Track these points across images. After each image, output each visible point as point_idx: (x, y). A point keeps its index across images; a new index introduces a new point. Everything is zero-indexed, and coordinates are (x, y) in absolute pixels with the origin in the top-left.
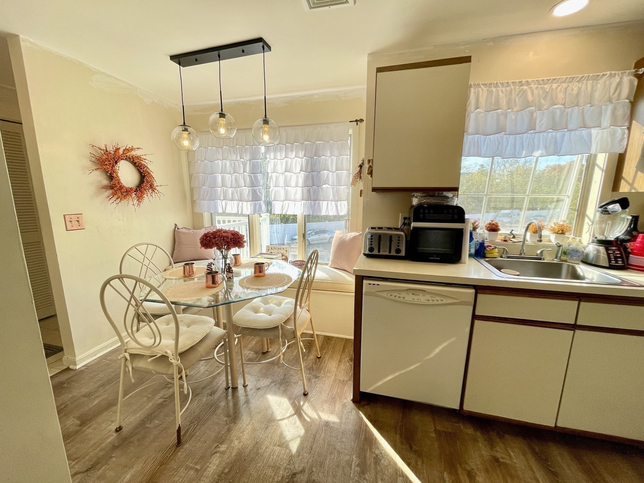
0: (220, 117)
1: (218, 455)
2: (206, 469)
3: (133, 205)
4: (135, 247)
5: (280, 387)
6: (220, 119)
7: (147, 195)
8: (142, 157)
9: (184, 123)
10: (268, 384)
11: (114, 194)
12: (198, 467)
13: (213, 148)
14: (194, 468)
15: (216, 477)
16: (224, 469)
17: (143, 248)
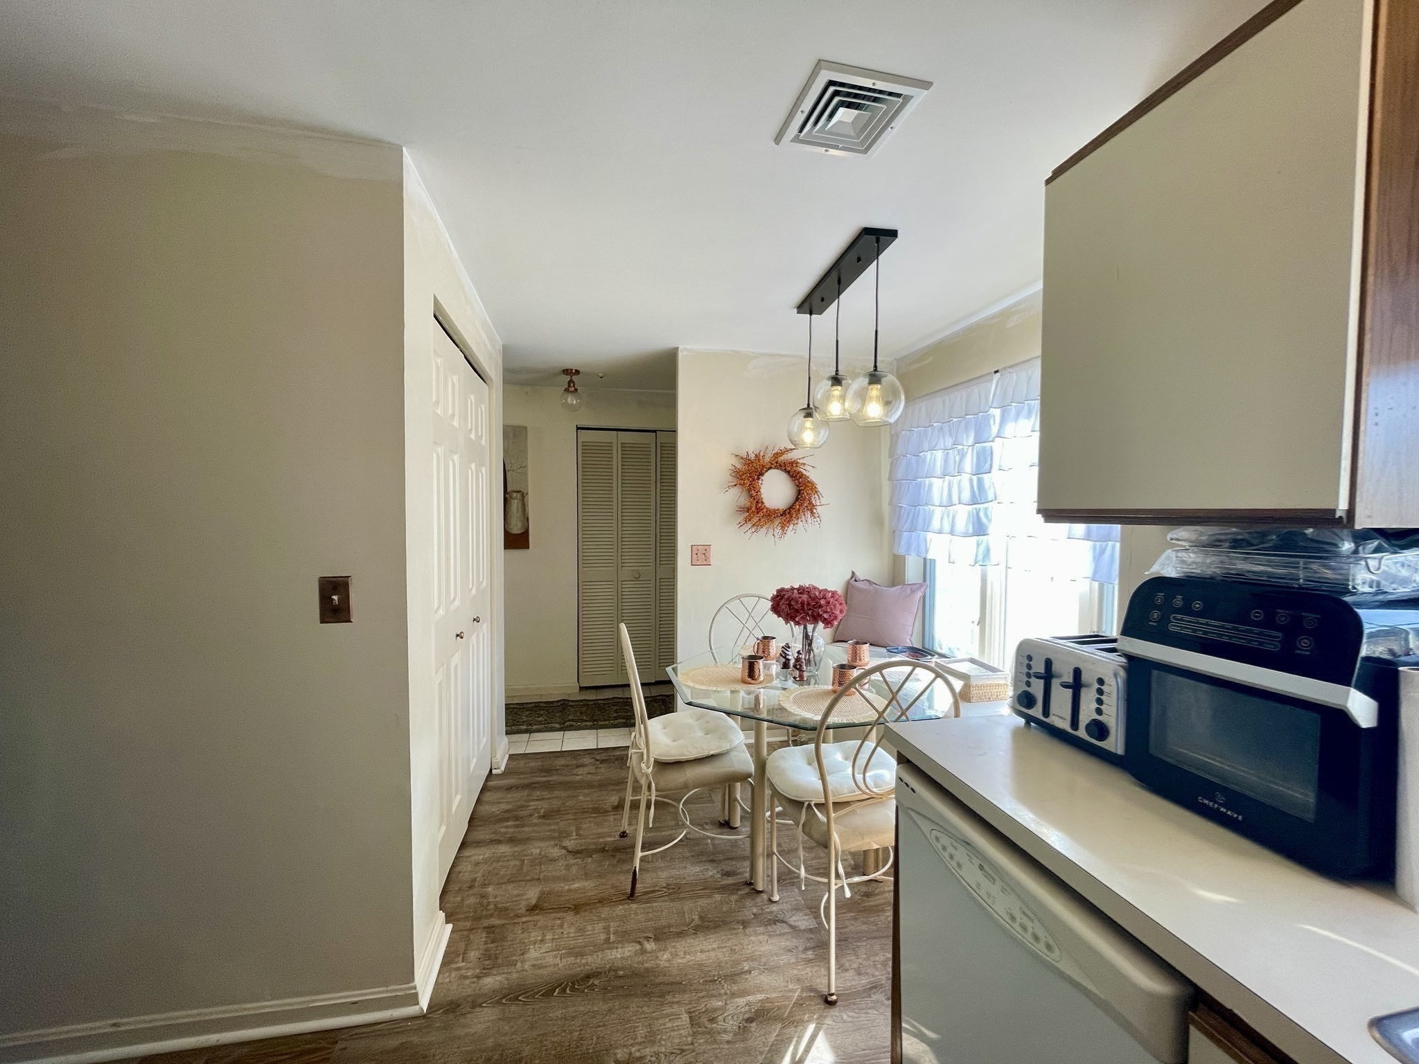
0: (832, 386)
1: (638, 947)
2: (614, 948)
3: (774, 535)
4: (739, 598)
5: (812, 948)
6: (834, 388)
7: (802, 521)
8: (799, 461)
9: (809, 405)
10: (803, 927)
11: (748, 520)
12: (612, 938)
13: (920, 429)
14: (610, 934)
15: (608, 966)
16: (622, 969)
17: (749, 602)
